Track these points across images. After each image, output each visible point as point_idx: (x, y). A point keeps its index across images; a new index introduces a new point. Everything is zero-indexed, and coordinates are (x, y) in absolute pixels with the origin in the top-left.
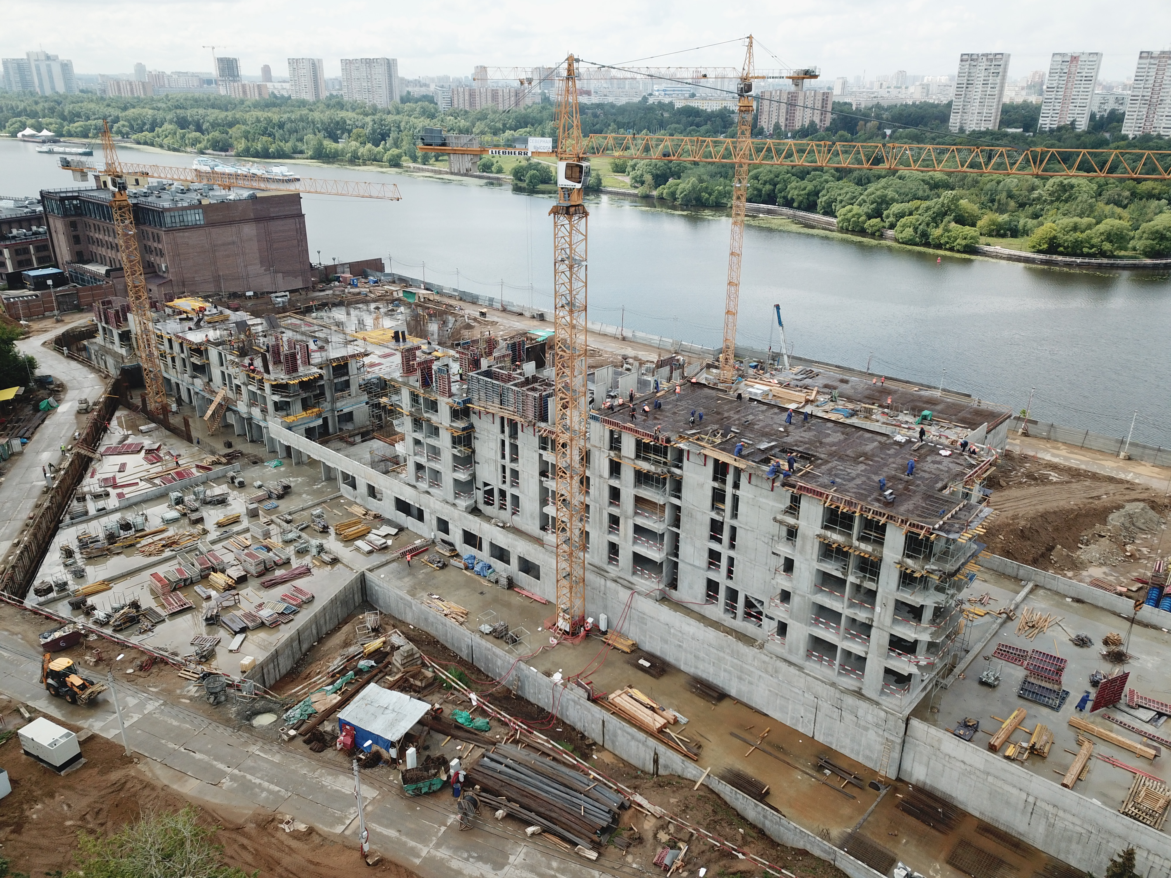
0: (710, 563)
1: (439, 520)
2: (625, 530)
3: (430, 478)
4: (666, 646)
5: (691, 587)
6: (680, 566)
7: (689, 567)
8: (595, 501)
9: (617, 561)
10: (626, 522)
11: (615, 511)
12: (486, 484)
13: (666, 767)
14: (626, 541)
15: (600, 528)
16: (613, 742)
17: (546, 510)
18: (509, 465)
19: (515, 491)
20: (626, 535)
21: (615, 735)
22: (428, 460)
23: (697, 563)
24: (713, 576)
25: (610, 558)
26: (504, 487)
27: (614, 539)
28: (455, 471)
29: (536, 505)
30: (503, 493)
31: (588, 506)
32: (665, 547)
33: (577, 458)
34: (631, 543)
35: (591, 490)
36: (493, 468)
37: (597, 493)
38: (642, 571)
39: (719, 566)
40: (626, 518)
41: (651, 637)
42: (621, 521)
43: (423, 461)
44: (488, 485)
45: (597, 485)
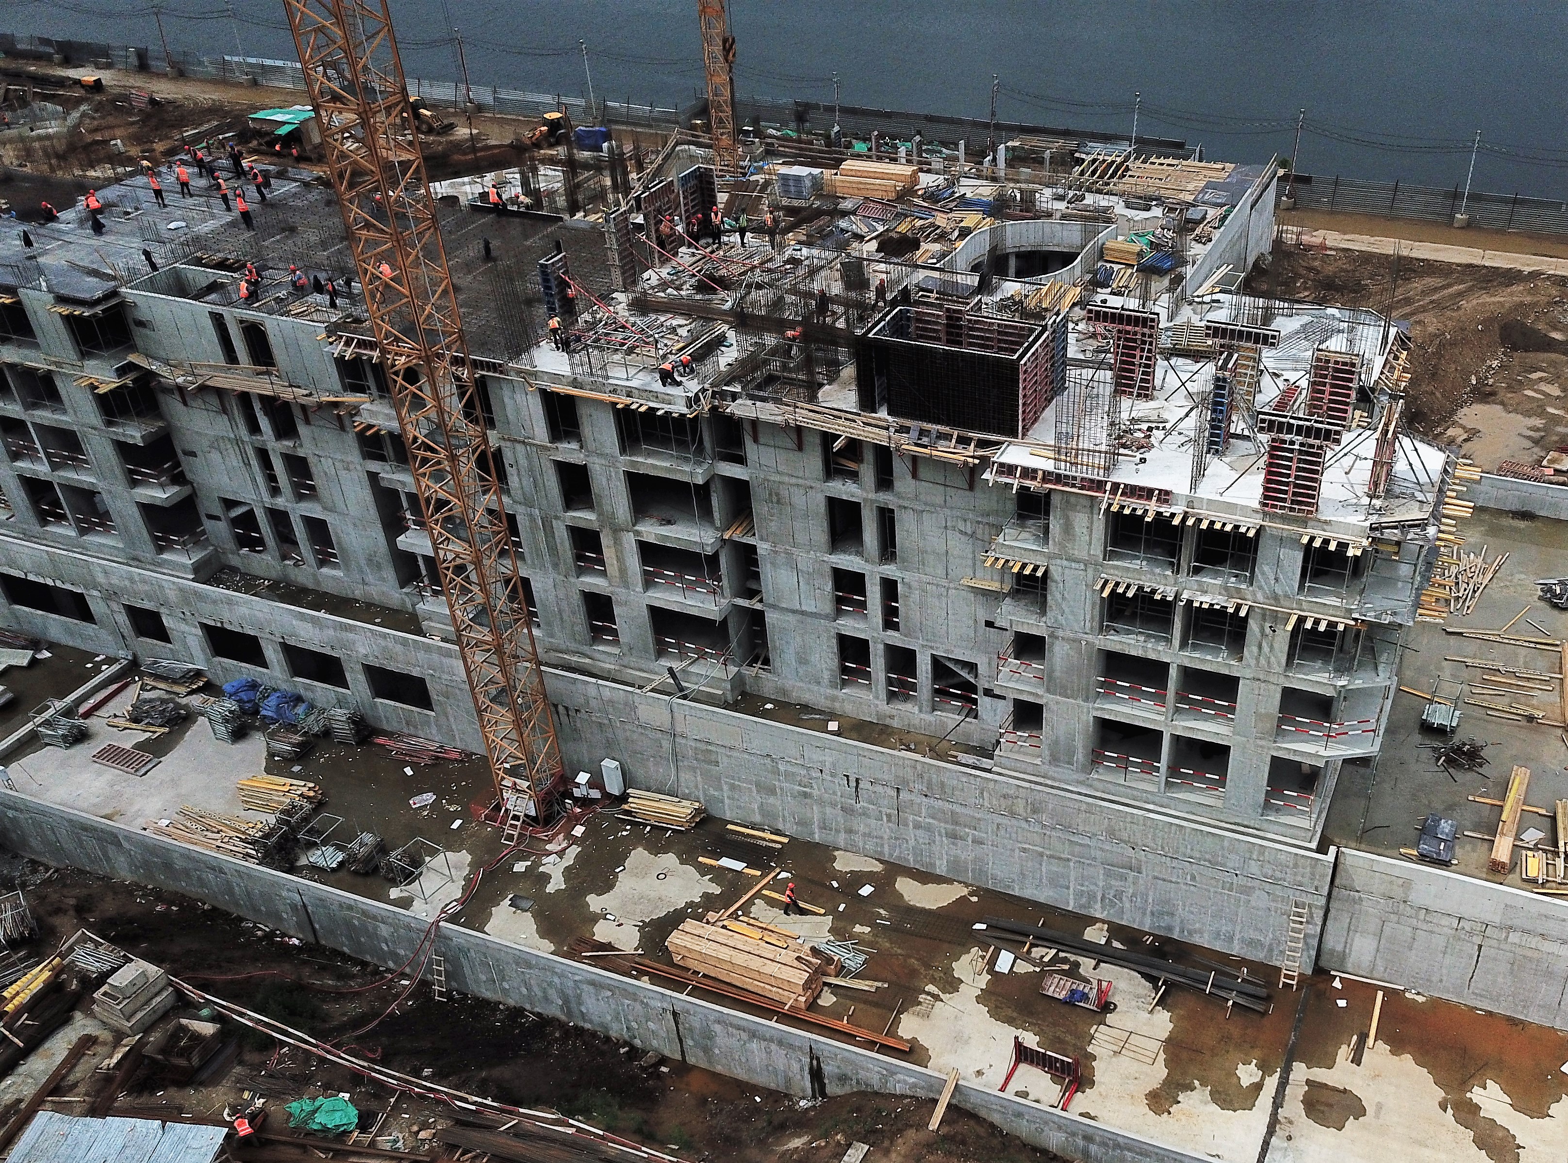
0: (839, 601)
1: (133, 612)
2: (620, 559)
3: (75, 510)
4: (771, 800)
5: (803, 660)
6: (771, 617)
7: (791, 618)
8: (528, 503)
9: (614, 633)
10: (617, 542)
11: (585, 517)
12: (230, 504)
13: (843, 1079)
14: (626, 584)
15: (556, 566)
16: (707, 1050)
17: (404, 541)
18: (276, 447)
19: (314, 510)
20: (623, 571)
21: (708, 1035)
22: (54, 467)
23: (809, 606)
24: (851, 626)
25: (594, 629)
26: (281, 502)
27: (594, 583)
28: (134, 484)
29: (377, 534)
30: (279, 518)
31: (512, 520)
32: (725, 582)
33: (455, 406)
34: (639, 588)
35: (513, 480)
36: (234, 460)
37: (527, 482)
38: (678, 646)
39: (863, 605)
40: (616, 530)
41: (733, 787)
42: (606, 541)
43: (41, 469)
44: (236, 504)
45: (523, 462)
